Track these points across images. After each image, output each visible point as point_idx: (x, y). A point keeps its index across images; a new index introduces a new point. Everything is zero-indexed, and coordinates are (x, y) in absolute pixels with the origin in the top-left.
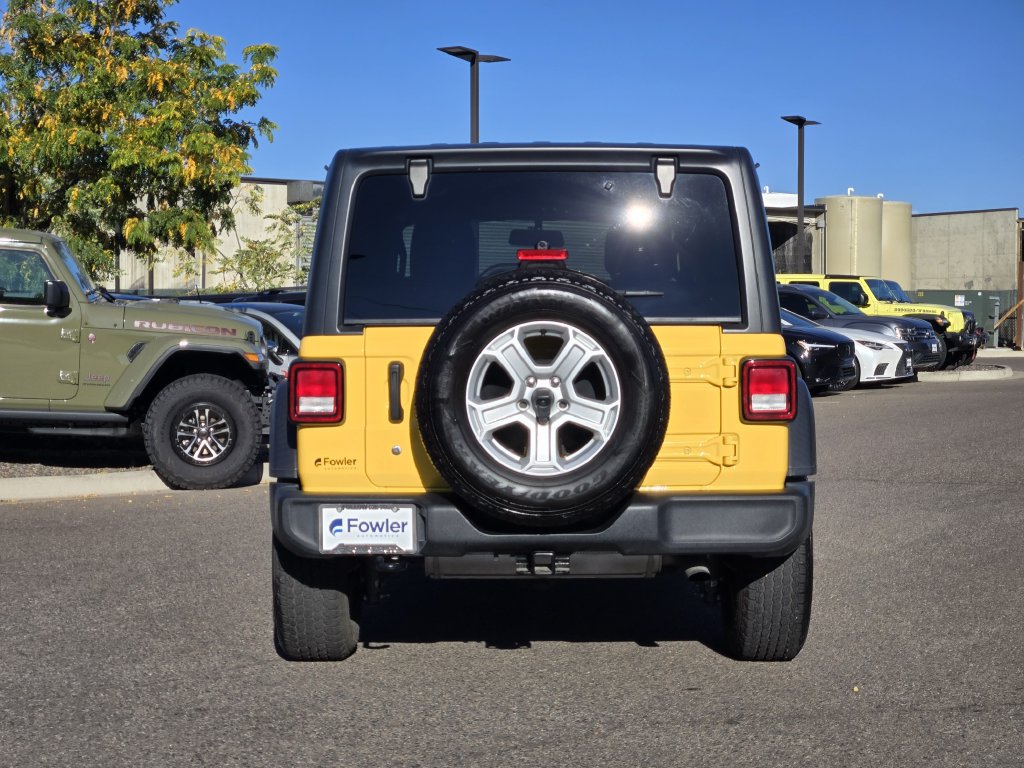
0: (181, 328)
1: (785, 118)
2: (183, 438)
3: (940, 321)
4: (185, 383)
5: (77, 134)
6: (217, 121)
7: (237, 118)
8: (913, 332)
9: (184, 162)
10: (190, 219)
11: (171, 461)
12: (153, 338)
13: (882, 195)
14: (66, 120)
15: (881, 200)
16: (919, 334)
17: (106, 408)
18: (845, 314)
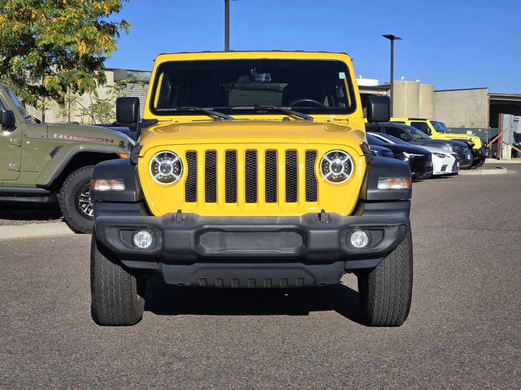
0: (81, 139)
1: (384, 36)
2: (82, 203)
3: (469, 143)
4: (84, 171)
5: (17, 26)
6: (97, 21)
7: (107, 20)
8: (458, 148)
9: (79, 43)
10: (83, 77)
11: (76, 217)
12: (65, 144)
13: (419, 81)
14: (10, 18)
15: (419, 84)
16: (461, 149)
17: (36, 185)
18: (421, 139)
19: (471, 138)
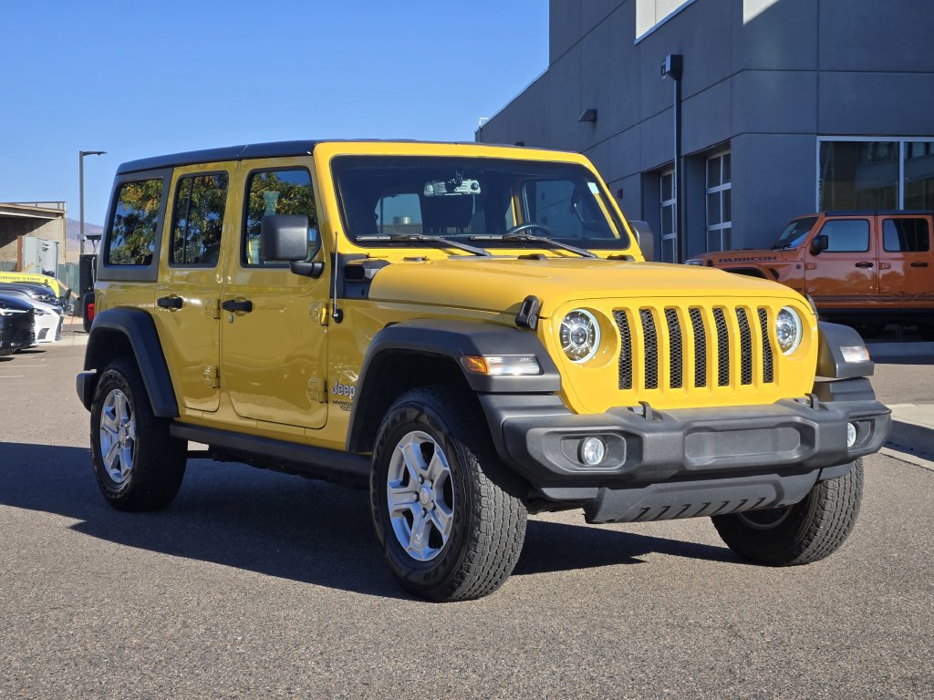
19: (46, 281)
